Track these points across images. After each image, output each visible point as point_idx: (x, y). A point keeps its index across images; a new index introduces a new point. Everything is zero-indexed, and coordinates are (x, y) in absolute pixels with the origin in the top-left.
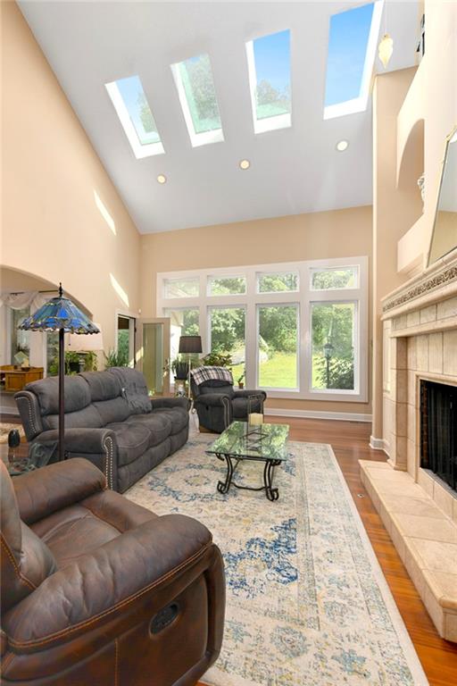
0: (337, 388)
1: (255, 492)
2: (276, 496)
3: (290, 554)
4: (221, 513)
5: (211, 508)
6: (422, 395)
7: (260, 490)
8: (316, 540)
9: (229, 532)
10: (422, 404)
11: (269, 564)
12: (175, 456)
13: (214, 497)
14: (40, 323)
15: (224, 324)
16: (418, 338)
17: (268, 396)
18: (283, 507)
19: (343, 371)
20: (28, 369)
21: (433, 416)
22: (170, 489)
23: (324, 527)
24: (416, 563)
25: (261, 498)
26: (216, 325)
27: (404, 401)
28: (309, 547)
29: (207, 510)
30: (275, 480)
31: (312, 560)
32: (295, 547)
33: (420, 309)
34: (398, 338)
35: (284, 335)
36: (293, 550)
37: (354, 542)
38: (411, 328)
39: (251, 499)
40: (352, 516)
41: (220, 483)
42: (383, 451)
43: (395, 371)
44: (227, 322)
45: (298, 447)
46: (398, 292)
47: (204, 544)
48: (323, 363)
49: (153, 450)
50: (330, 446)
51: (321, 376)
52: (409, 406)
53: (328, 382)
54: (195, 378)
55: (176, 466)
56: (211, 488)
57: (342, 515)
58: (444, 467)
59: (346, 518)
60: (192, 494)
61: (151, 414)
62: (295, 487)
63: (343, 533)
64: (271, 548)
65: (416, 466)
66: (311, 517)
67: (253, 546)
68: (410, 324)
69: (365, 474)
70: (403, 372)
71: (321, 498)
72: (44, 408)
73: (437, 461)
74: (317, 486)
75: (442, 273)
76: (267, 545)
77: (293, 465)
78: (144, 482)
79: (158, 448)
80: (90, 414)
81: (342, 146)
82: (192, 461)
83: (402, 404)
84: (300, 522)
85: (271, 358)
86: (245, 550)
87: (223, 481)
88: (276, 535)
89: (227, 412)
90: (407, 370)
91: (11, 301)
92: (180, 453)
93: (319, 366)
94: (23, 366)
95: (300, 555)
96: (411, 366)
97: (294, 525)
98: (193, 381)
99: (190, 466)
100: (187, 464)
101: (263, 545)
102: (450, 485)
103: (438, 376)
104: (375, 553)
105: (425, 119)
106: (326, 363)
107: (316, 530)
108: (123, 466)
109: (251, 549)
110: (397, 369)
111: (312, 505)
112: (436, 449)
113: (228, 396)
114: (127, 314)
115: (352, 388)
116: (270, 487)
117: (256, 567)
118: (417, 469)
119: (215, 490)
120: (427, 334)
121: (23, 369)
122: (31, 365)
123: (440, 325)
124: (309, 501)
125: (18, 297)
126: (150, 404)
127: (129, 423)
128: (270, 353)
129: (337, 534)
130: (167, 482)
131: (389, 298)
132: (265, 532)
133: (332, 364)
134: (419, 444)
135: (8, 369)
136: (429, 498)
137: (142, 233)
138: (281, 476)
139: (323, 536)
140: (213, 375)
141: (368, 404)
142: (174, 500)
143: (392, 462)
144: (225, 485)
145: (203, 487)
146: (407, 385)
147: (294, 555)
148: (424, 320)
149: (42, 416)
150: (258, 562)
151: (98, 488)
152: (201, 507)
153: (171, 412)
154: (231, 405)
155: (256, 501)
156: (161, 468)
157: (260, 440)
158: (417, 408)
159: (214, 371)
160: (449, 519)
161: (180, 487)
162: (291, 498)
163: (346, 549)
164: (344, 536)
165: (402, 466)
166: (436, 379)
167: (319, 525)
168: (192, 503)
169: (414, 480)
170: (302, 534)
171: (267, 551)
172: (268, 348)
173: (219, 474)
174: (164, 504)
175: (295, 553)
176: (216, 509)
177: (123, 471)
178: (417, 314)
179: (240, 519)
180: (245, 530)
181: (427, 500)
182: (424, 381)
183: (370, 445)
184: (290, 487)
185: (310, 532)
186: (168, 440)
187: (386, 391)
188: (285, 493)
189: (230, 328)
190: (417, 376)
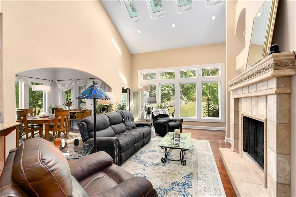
0: (212, 117)
1: (176, 162)
2: (185, 163)
3: (189, 189)
4: (162, 171)
5: (158, 169)
6: (244, 122)
7: (179, 161)
8: (200, 182)
9: (165, 179)
10: (244, 126)
11: (180, 192)
12: (145, 147)
13: (160, 164)
14: (85, 96)
15: (167, 90)
16: (242, 99)
17: (183, 120)
18: (188, 168)
19: (215, 110)
20: (85, 110)
21: (248, 131)
22: (142, 161)
23: (204, 176)
24: (239, 192)
25: (179, 164)
26: (164, 91)
27: (237, 124)
28: (197, 185)
29: (157, 170)
30: (185, 156)
31: (198, 191)
32: (191, 185)
33: (242, 87)
34: (234, 98)
35: (192, 94)
36: (190, 186)
37: (216, 183)
38: (239, 95)
39: (175, 165)
40: (215, 171)
41: (162, 158)
42: (230, 143)
43: (233, 112)
44: (169, 89)
45: (196, 142)
46: (234, 80)
47: (149, 190)
48: (207, 106)
49: (135, 145)
50: (208, 141)
51: (206, 112)
52: (239, 126)
53: (209, 114)
54: (154, 114)
55: (145, 151)
56: (159, 160)
57: (211, 171)
58: (252, 152)
59: (213, 172)
60: (151, 163)
61: (135, 130)
62: (193, 159)
63: (211, 179)
64: (182, 186)
65: (242, 150)
66: (199, 172)
67: (174, 185)
68: (239, 93)
69: (221, 154)
70: (236, 112)
71: (203, 164)
72: (90, 129)
73: (249, 148)
74: (202, 159)
75: (250, 74)
76: (180, 184)
77: (193, 149)
78: (132, 158)
79: (138, 143)
80: (109, 130)
81: (214, 18)
82: (152, 149)
83: (236, 125)
84: (194, 175)
85: (186, 103)
86: (171, 187)
87: (164, 157)
88: (184, 180)
89: (167, 128)
90: (238, 111)
91: (78, 82)
92: (147, 145)
93: (205, 108)
94: (83, 109)
95: (193, 189)
96: (240, 110)
97: (191, 176)
98: (153, 115)
99: (151, 151)
100: (149, 150)
101: (178, 185)
102: (254, 159)
103: (249, 115)
104: (224, 187)
105: (246, 8)
106: (208, 106)
107: (200, 178)
108: (123, 152)
109: (174, 186)
110: (234, 111)
111: (200, 167)
112: (249, 144)
113: (167, 121)
114: (126, 87)
115: (219, 117)
116: (183, 159)
117: (175, 194)
118: (242, 152)
119: (160, 161)
120: (246, 98)
121: (83, 111)
122: (87, 109)
123: (250, 95)
124: (199, 165)
125: (81, 81)
126: (135, 125)
127: (126, 134)
128: (186, 101)
129: (209, 179)
130: (141, 158)
131: (231, 82)
132: (180, 179)
133: (210, 107)
134: (243, 142)
135: (77, 110)
136: (247, 164)
137: (132, 54)
138: (187, 155)
139: (203, 180)
140: (161, 113)
141: (225, 123)
142: (143, 165)
143: (232, 148)
144: (164, 159)
145: (156, 160)
146: (238, 118)
147: (191, 189)
148: (244, 92)
149: (89, 132)
150: (176, 192)
151: (109, 164)
152: (154, 169)
153: (143, 128)
154: (168, 125)
155: (177, 166)
156: (139, 152)
157: (180, 140)
158: (242, 127)
159: (161, 111)
160: (254, 173)
161: (146, 160)
162: (191, 164)
163: (212, 186)
164: (212, 180)
165: (236, 150)
166: (249, 116)
167: (202, 175)
168: (151, 167)
169: (241, 156)
170: (195, 180)
171: (180, 187)
172: (185, 99)
173: (163, 154)
174: (139, 167)
175: (191, 188)
176: (160, 169)
177: (122, 154)
178: (241, 89)
179: (170, 174)
180: (171, 178)
181: (246, 165)
182: (245, 116)
183: (225, 140)
184: (191, 159)
185: (198, 179)
186: (142, 140)
187: (231, 119)
188: (189, 162)
189: (170, 91)
190: (242, 114)
